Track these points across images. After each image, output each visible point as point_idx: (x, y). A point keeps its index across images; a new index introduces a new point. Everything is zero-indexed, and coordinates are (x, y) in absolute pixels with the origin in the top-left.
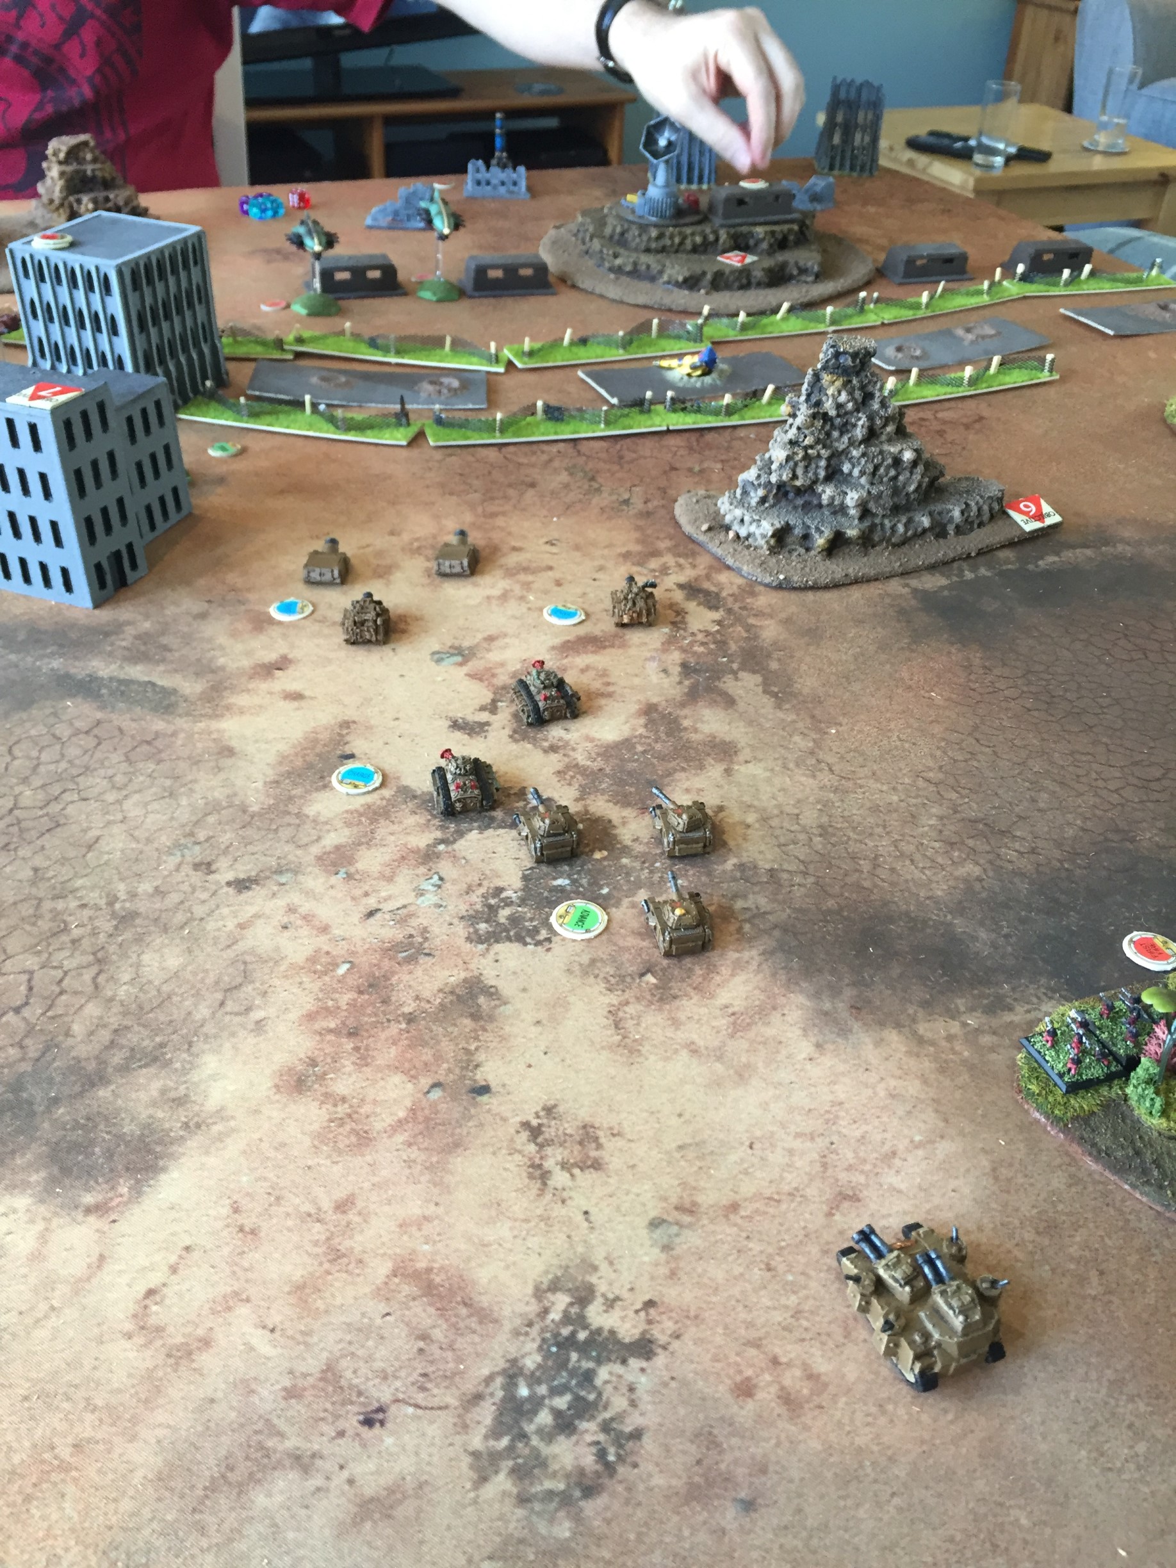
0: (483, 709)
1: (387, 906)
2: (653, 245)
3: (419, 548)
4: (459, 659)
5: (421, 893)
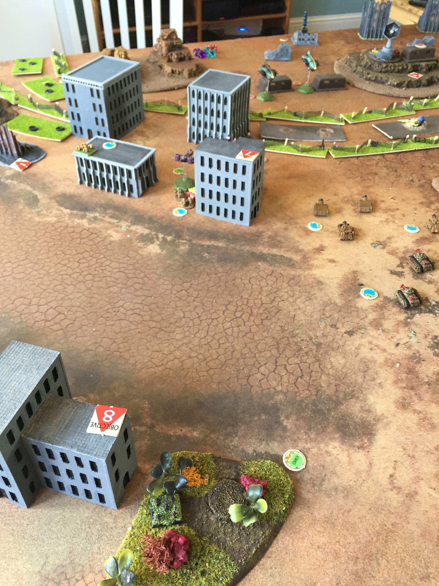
0: (398, 266)
1: (402, 342)
2: (383, 70)
3: (347, 201)
4: (381, 246)
5: (410, 338)
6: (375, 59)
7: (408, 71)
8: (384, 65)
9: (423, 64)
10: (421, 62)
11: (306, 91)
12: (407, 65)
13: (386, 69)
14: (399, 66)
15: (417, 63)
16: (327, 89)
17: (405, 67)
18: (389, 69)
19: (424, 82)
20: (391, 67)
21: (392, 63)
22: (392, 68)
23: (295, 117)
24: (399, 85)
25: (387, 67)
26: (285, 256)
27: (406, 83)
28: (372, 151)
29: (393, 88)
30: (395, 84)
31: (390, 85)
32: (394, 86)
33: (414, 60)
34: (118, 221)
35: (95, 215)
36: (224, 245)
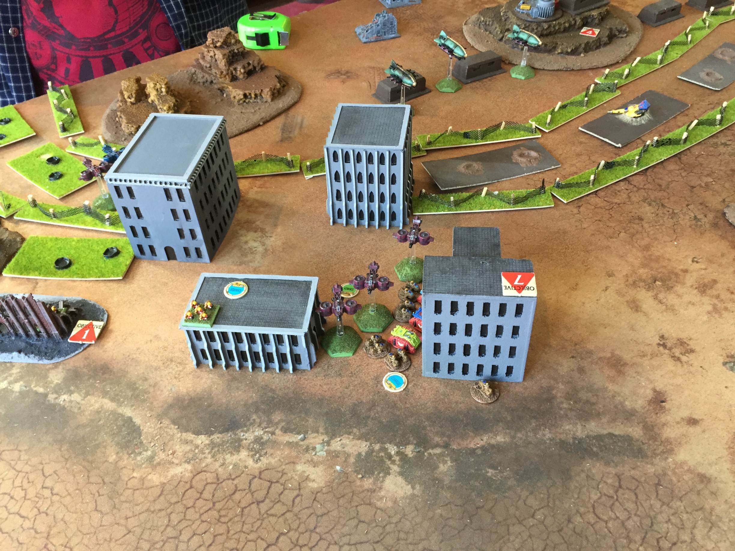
6: (529, 19)
7: (577, 27)
8: (546, 26)
9: (595, 13)
10: (590, 10)
11: (452, 88)
12: (574, 19)
13: (548, 31)
14: (564, 23)
15: (586, 14)
16: (477, 78)
17: (573, 22)
18: (552, 29)
19: (605, 39)
20: (554, 26)
21: (555, 20)
22: (557, 28)
23: (466, 140)
24: (575, 52)
25: (549, 27)
26: (617, 433)
27: (583, 46)
28: (611, 178)
29: (567, 56)
30: (569, 50)
31: (561, 53)
32: (568, 53)
33: (581, 10)
34: (301, 436)
35: (256, 434)
36: (508, 439)
